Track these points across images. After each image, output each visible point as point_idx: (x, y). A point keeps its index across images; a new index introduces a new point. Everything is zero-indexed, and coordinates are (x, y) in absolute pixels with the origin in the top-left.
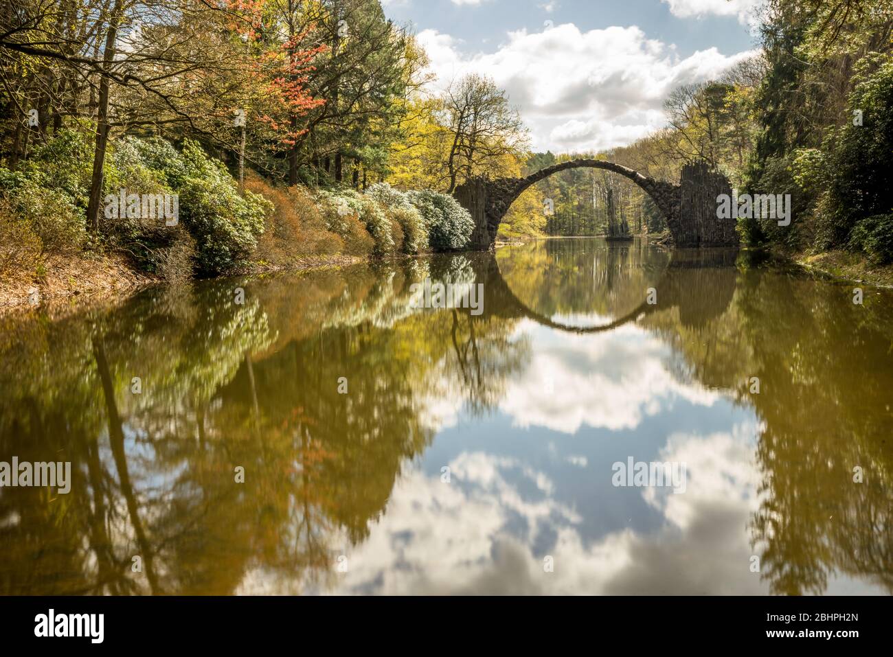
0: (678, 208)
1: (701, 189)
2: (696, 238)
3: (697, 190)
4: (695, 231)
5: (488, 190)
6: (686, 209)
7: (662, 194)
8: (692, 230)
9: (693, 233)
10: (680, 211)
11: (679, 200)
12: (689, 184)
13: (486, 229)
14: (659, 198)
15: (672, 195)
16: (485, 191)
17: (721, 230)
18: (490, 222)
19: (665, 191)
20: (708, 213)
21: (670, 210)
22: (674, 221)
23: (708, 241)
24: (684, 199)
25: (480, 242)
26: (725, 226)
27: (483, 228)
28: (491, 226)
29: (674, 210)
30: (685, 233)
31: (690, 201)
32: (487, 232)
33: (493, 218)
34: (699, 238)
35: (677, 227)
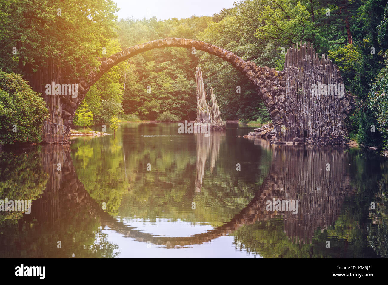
0: (282, 97)
1: (307, 77)
2: (302, 133)
3: (303, 78)
4: (301, 124)
5: (62, 70)
6: (292, 99)
7: (264, 81)
8: (298, 123)
9: (298, 126)
10: (285, 100)
11: (284, 88)
12: (295, 70)
13: (60, 117)
14: (262, 86)
15: (275, 82)
16: (60, 72)
17: (330, 124)
18: (65, 109)
19: (267, 78)
20: (315, 105)
21: (273, 100)
22: (277, 112)
23: (315, 136)
24: (289, 87)
25: (52, 132)
26: (334, 119)
27: (56, 116)
28: (67, 113)
29: (279, 100)
30: (290, 126)
31: (296, 90)
32: (61, 121)
33: (69, 104)
34: (306, 133)
35: (281, 119)
